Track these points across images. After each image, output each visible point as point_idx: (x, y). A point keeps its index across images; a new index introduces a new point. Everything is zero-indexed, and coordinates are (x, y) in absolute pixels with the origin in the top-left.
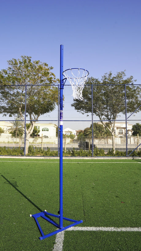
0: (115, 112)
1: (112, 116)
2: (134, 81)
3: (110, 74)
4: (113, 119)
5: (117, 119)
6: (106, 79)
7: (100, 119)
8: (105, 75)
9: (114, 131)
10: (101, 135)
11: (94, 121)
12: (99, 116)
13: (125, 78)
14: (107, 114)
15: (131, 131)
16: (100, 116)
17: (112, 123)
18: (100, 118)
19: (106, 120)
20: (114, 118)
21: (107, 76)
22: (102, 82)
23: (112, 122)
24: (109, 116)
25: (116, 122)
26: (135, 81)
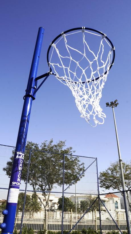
0: (50, 182)
1: (47, 187)
2: (72, 152)
3: (52, 142)
4: (48, 190)
5: (52, 190)
6: (45, 146)
7: (34, 189)
8: (45, 142)
9: (48, 205)
10: (27, 207)
11: (27, 191)
12: (33, 186)
13: (64, 149)
14: (41, 184)
15: (57, 204)
16: (35, 186)
17: (46, 195)
18: (34, 187)
19: (40, 191)
20: (50, 189)
21: (47, 143)
22: (40, 148)
23: (46, 193)
24: (44, 187)
25: (51, 193)
26: (74, 152)
